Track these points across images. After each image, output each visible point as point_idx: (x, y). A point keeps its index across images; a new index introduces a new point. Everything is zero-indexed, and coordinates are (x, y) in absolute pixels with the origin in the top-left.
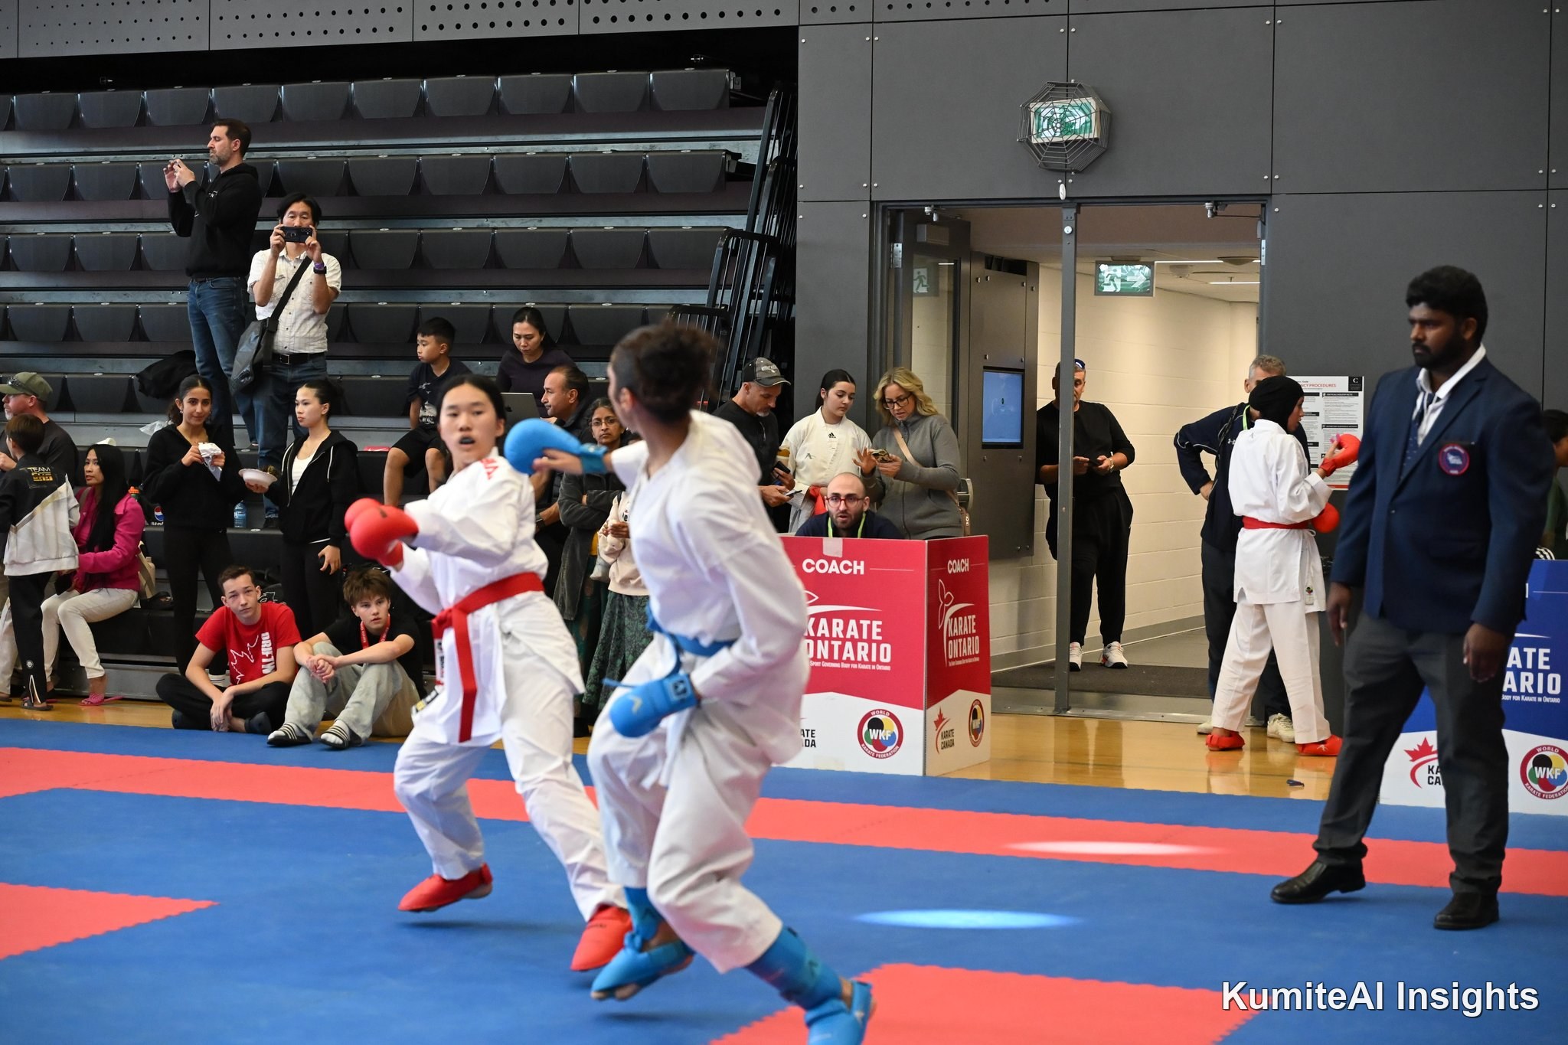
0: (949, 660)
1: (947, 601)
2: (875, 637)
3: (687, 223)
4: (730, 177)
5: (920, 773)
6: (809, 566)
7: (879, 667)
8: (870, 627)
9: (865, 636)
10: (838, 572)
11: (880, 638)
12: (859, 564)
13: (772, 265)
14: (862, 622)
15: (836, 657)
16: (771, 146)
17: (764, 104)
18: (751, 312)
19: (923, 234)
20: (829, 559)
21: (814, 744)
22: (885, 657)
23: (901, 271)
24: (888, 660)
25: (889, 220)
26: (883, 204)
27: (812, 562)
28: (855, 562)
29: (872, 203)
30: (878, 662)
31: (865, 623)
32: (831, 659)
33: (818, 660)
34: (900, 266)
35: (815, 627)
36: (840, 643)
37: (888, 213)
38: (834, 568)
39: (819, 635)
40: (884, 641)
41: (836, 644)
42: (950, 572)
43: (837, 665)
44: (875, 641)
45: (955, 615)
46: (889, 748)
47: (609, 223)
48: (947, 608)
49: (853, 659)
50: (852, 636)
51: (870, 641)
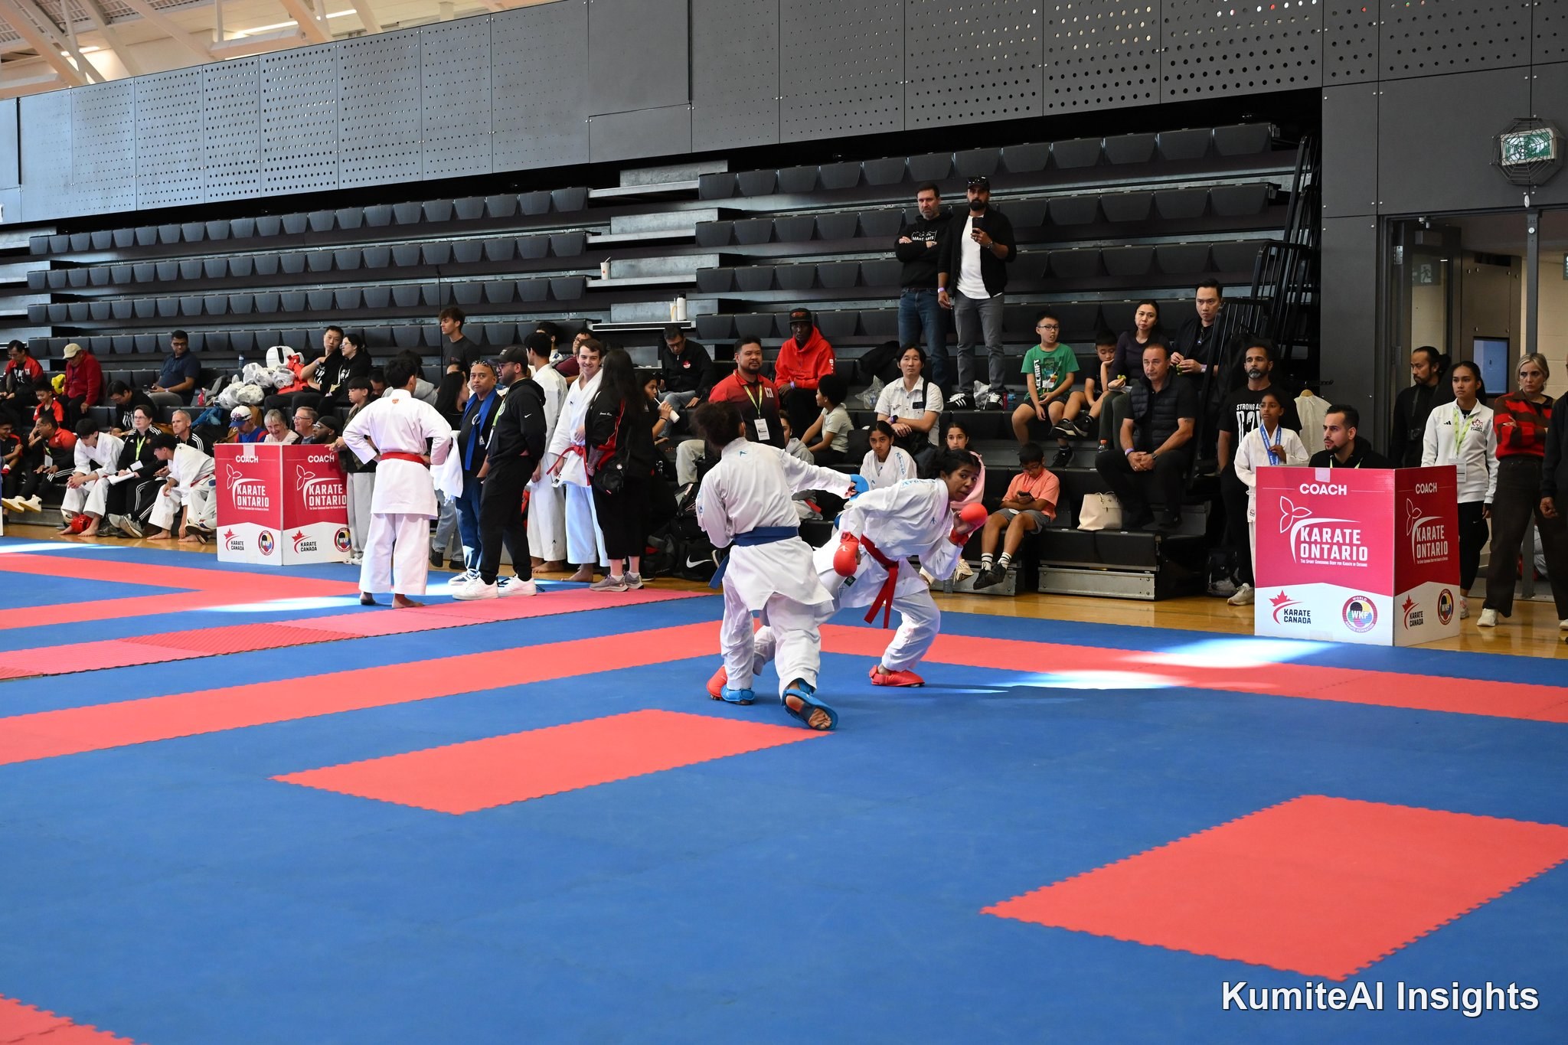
0: (1417, 559)
1: (1413, 515)
2: (1355, 542)
3: (1240, 237)
4: (1271, 203)
5: (1391, 645)
6: (1305, 489)
7: (1359, 565)
8: (1351, 535)
9: (1347, 541)
10: (1326, 493)
11: (1359, 543)
12: (1343, 487)
13: (1303, 264)
14: (1345, 530)
15: (1326, 557)
16: (1302, 178)
17: (1298, 148)
18: (1288, 301)
19: (1420, 238)
20: (1320, 484)
21: (1309, 621)
22: (1363, 557)
23: (1402, 267)
24: (1365, 559)
25: (1392, 230)
26: (1389, 217)
27: (1307, 486)
28: (1340, 486)
29: (1379, 217)
30: (1358, 560)
31: (1348, 531)
32: (1322, 558)
33: (1312, 559)
34: (1401, 262)
35: (1310, 534)
36: (1328, 546)
37: (1392, 224)
38: (1323, 490)
39: (1313, 540)
40: (1362, 545)
41: (1326, 547)
42: (1418, 493)
43: (1327, 563)
44: (1356, 545)
45: (1421, 526)
46: (1367, 625)
47: (1183, 240)
48: (1415, 520)
49: (1338, 558)
50: (1338, 541)
51: (1351, 544)
